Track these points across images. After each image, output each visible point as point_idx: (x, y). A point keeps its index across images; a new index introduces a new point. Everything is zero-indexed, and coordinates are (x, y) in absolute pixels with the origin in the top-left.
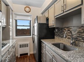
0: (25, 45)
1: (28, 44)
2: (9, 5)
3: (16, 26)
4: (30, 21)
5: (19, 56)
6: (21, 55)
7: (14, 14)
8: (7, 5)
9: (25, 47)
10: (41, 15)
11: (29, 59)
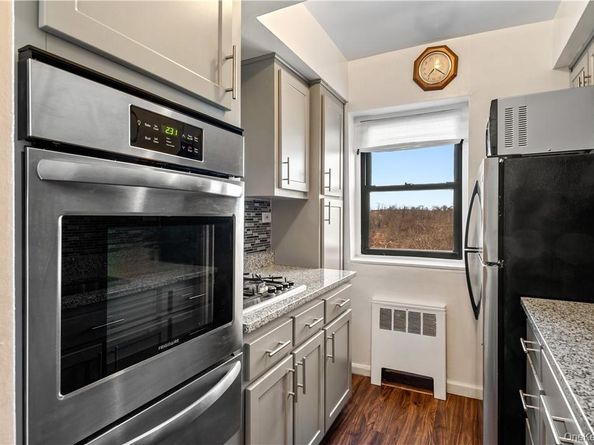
0: (414, 316)
1: (433, 316)
2: (318, 81)
3: (366, 188)
4: (459, 148)
5: (376, 380)
6: (387, 375)
7: (356, 118)
8: (311, 82)
9: (415, 330)
10: (564, 81)
11: (437, 427)
